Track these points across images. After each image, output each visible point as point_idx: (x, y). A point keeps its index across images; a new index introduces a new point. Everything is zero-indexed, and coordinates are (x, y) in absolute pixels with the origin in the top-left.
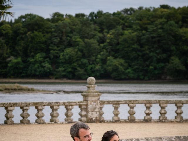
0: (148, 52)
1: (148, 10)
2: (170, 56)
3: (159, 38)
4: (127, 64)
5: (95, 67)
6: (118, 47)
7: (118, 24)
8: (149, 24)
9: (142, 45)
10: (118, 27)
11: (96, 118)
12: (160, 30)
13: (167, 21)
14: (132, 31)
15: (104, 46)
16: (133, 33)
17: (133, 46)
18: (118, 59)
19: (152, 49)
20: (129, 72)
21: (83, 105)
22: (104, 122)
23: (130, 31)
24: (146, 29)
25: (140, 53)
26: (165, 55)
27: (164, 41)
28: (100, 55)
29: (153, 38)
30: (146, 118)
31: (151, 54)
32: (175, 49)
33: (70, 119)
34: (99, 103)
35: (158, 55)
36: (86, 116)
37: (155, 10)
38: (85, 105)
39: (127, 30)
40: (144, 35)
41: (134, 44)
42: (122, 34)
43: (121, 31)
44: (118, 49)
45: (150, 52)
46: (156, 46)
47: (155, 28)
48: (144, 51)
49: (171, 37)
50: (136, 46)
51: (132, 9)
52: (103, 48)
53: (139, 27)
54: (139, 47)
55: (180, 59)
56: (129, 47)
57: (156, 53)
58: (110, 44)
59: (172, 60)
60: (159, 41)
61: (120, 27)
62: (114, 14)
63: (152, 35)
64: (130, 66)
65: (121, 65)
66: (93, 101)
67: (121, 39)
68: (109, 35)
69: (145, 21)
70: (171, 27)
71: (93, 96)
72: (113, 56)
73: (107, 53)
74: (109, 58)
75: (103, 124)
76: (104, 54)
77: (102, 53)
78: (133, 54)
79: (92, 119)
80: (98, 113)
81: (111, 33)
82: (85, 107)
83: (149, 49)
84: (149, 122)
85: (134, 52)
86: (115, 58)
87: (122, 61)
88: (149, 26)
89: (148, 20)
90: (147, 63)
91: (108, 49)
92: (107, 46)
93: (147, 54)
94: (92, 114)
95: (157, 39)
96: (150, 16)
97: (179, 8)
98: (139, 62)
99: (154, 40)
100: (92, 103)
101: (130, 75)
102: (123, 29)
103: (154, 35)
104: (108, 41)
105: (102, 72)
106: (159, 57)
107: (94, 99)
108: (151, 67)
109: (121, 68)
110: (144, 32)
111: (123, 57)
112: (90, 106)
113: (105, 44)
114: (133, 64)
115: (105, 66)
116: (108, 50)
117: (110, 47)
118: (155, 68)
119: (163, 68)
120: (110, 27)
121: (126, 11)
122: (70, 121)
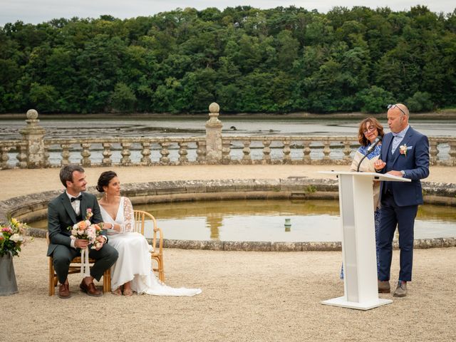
0: (86, 77)
1: (85, 22)
2: (115, 82)
3: (100, 59)
4: (58, 92)
5: (14, 97)
6: (45, 70)
7: (45, 39)
8: (85, 40)
9: (77, 68)
10: (45, 43)
11: (40, 162)
12: (101, 49)
13: (111, 37)
14: (64, 49)
15: (26, 68)
16: (65, 51)
17: (66, 69)
18: (46, 86)
19: (91, 73)
20: (61, 103)
21: (22, 145)
22: (50, 167)
23: (61, 49)
24: (82, 47)
25: (75, 78)
26: (108, 81)
27: (107, 63)
28: (21, 80)
29: (92, 58)
30: (105, 162)
31: (91, 79)
32: (122, 73)
33: (5, 165)
34: (43, 144)
35: (100, 81)
36: (26, 160)
37: (94, 22)
38: (25, 145)
39: (57, 48)
40: (80, 54)
41: (66, 67)
42: (50, 53)
43: (49, 48)
44: (45, 73)
45: (89, 77)
46: (97, 69)
47: (95, 46)
48: (80, 75)
49: (117, 58)
50: (70, 69)
51: (63, 20)
52: (25, 72)
53: (73, 45)
54: (74, 71)
55: (128, 86)
56: (60, 69)
57: (97, 78)
58: (34, 65)
59: (119, 87)
60: (100, 63)
61: (47, 44)
62: (39, 26)
63: (90, 55)
64: (62, 95)
65: (50, 93)
66: (35, 141)
67: (49, 59)
68: (32, 54)
69: (80, 35)
70: (116, 44)
71: (36, 134)
72: (38, 82)
73: (31, 78)
74: (32, 84)
75: (49, 169)
76: (26, 79)
77: (23, 78)
78: (67, 80)
79: (34, 163)
80: (42, 156)
81: (35, 51)
82: (25, 148)
83: (88, 73)
84: (108, 166)
85: (68, 77)
86: (42, 84)
87: (51, 88)
88: (86, 43)
89: (84, 34)
90: (85, 91)
91: (31, 72)
92: (30, 68)
93: (85, 79)
94: (34, 157)
95: (97, 60)
96: (87, 29)
97: (126, 20)
98: (74, 90)
99: (93, 61)
100: (34, 143)
101: (61, 107)
102: (52, 46)
103: (94, 55)
104: (31, 62)
105: (24, 103)
106: (100, 83)
107: (36, 137)
108: (90, 97)
109: (50, 98)
110: (79, 50)
111: (52, 84)
112: (32, 147)
113: (26, 66)
114: (67, 92)
115: (28, 95)
116: (32, 74)
117: (34, 69)
118: (96, 98)
119: (106, 97)
120: (34, 43)
121: (55, 22)
122: (5, 167)
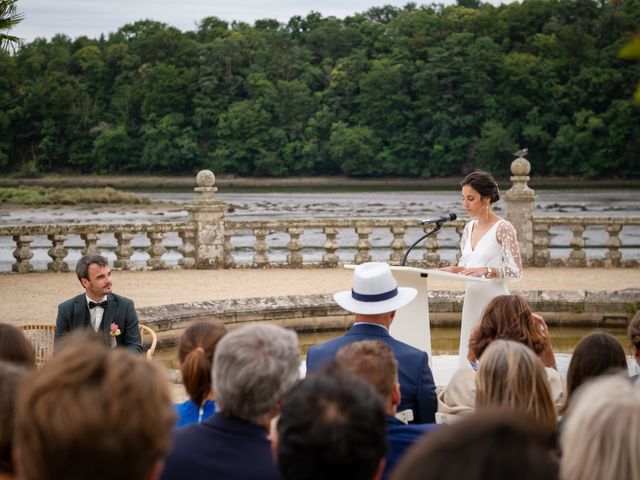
0: (429, 110)
1: (428, 11)
2: (482, 120)
3: (455, 78)
4: (380, 139)
5: (302, 147)
6: (358, 99)
7: (358, 44)
8: (430, 44)
9: (414, 96)
10: (357, 50)
12: (456, 59)
13: (475, 38)
14: (392, 61)
15: (324, 96)
16: (392, 65)
17: (394, 97)
18: (357, 128)
19: (440, 104)
20: (384, 159)
23: (385, 61)
24: (424, 57)
25: (411, 115)
26: (469, 119)
27: (468, 85)
28: (315, 117)
29: (440, 76)
31: (438, 115)
32: (494, 104)
35: (453, 118)
37: (445, 11)
39: (379, 59)
40: (419, 70)
41: (395, 93)
42: (367, 69)
43: (365, 60)
44: (357, 105)
45: (435, 111)
46: (450, 96)
47: (446, 54)
48: (419, 107)
49: (485, 75)
50: (400, 97)
51: (388, 10)
52: (322, 102)
53: (407, 53)
54: (407, 100)
55: (505, 127)
56: (384, 98)
57: (450, 113)
58: (339, 92)
59: (488, 129)
60: (455, 85)
61: (361, 52)
62: (348, 20)
63: (438, 70)
64: (386, 144)
65: (366, 141)
67: (365, 80)
68: (335, 71)
69: (420, 36)
70: (483, 51)
72: (346, 120)
73: (332, 114)
74: (335, 125)
76: (323, 117)
77: (319, 114)
78: (395, 117)
81: (340, 66)
83: (433, 103)
85: (397, 112)
86: (352, 124)
87: (367, 132)
88: (431, 50)
89: (428, 35)
90: (428, 136)
91: (333, 102)
92: (331, 97)
93: (427, 114)
95: (451, 79)
96: (432, 25)
97: (503, 7)
98: (407, 134)
99: (443, 81)
101: (385, 165)
102: (369, 56)
103: (444, 71)
104: (333, 84)
105: (319, 159)
106: (455, 122)
108: (438, 147)
109: (365, 148)
110: (419, 62)
111: (368, 124)
113: (326, 91)
114: (394, 138)
115: (326, 145)
116: (335, 106)
117: (338, 98)
118: (447, 150)
119: (465, 148)
120: (339, 51)
121: (375, 12)
